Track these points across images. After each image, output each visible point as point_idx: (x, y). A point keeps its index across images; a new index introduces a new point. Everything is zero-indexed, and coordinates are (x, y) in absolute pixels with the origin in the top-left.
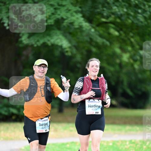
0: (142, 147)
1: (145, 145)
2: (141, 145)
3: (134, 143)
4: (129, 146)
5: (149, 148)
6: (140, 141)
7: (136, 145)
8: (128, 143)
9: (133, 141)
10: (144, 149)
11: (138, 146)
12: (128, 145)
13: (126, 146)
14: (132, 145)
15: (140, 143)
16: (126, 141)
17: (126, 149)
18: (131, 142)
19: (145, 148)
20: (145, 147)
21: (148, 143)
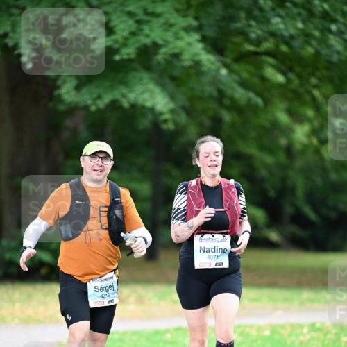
3: (319, 330)
4: (308, 337)
7: (325, 335)
8: (305, 330)
9: (318, 325)
11: (329, 336)
12: (306, 334)
13: (301, 338)
14: (315, 334)
15: (334, 331)
18: (312, 327)
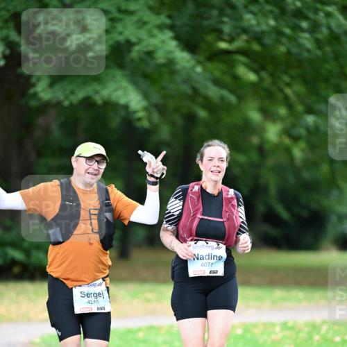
0: (311, 338)
1: (318, 333)
2: (309, 333)
3: (292, 328)
4: (280, 335)
5: (326, 340)
6: (307, 324)
7: (298, 333)
8: (278, 329)
9: (290, 324)
10: (315, 343)
11: (301, 335)
12: (278, 333)
13: (274, 337)
14: (288, 333)
15: (306, 329)
16: (273, 325)
17: (273, 341)
18: (285, 326)
19: (318, 341)
20: (317, 337)
21: (325, 328)
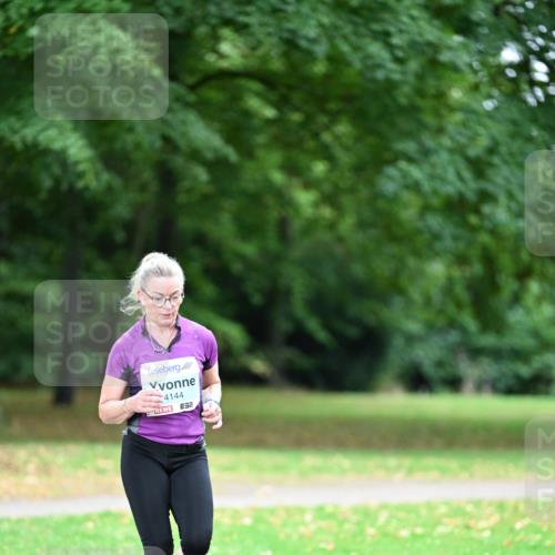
0: (363, 532)
1: (372, 525)
2: (358, 524)
5: (386, 535)
6: (355, 510)
10: (369, 539)
16: (301, 511)
17: (302, 537)
19: (373, 536)
20: (371, 531)
21: (383, 518)
